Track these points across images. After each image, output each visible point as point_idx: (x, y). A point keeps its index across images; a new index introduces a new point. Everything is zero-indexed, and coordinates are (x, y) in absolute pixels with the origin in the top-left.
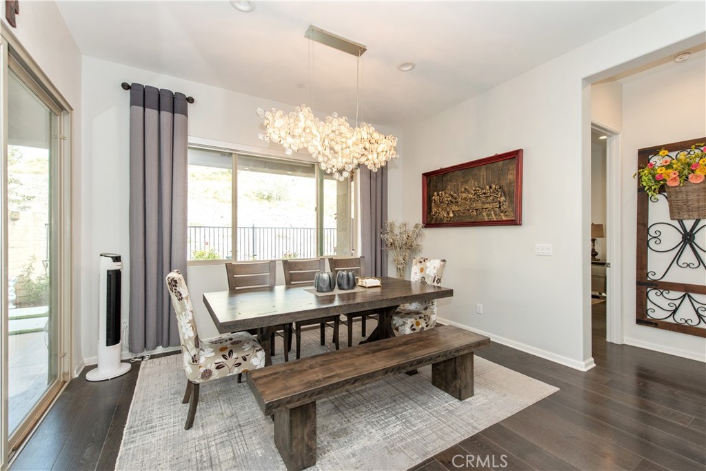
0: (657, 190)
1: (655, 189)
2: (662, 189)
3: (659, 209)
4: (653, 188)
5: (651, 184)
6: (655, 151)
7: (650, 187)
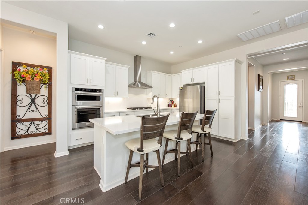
0: (22, 81)
1: (21, 80)
2: (24, 81)
3: (21, 89)
4: (20, 80)
5: (19, 78)
6: (21, 64)
7: (19, 79)
